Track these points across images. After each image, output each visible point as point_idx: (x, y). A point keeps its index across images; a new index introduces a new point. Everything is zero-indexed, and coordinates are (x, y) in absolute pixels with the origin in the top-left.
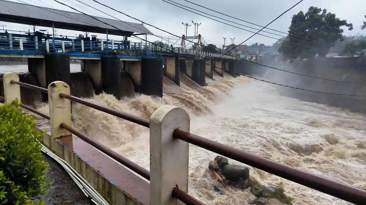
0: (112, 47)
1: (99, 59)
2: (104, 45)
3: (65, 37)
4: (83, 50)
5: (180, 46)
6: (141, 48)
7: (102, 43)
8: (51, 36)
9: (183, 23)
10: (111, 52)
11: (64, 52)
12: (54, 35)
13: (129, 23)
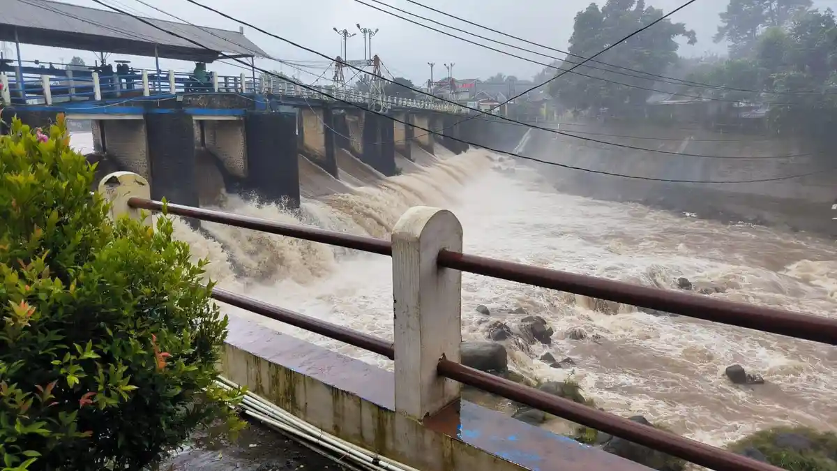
0: (170, 88)
1: (141, 117)
2: (150, 83)
3: (47, 66)
4: (98, 97)
5: (331, 83)
6: (242, 90)
7: (145, 78)
8: (10, 64)
9: (335, 29)
10: (170, 101)
11: (50, 102)
12: (19, 61)
13: (211, 30)
